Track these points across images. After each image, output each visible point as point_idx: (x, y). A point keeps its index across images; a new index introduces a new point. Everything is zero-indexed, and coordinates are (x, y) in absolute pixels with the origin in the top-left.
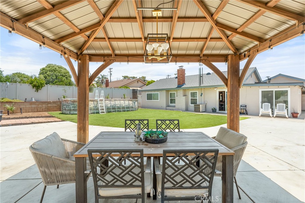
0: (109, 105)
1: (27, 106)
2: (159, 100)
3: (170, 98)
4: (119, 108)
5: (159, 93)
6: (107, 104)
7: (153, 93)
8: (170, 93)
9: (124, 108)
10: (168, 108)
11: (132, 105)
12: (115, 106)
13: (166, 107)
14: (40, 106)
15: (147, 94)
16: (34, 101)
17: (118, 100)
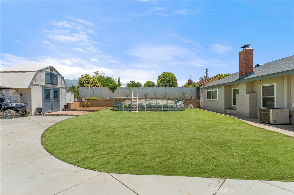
0: (144, 104)
1: (103, 103)
2: (217, 100)
3: (232, 97)
4: (154, 108)
5: (217, 90)
6: (142, 103)
7: (212, 90)
8: (233, 89)
9: (160, 107)
10: (227, 111)
11: (171, 104)
12: (149, 105)
13: (225, 109)
14: (110, 103)
15: (207, 92)
16: (108, 99)
17: (155, 99)
